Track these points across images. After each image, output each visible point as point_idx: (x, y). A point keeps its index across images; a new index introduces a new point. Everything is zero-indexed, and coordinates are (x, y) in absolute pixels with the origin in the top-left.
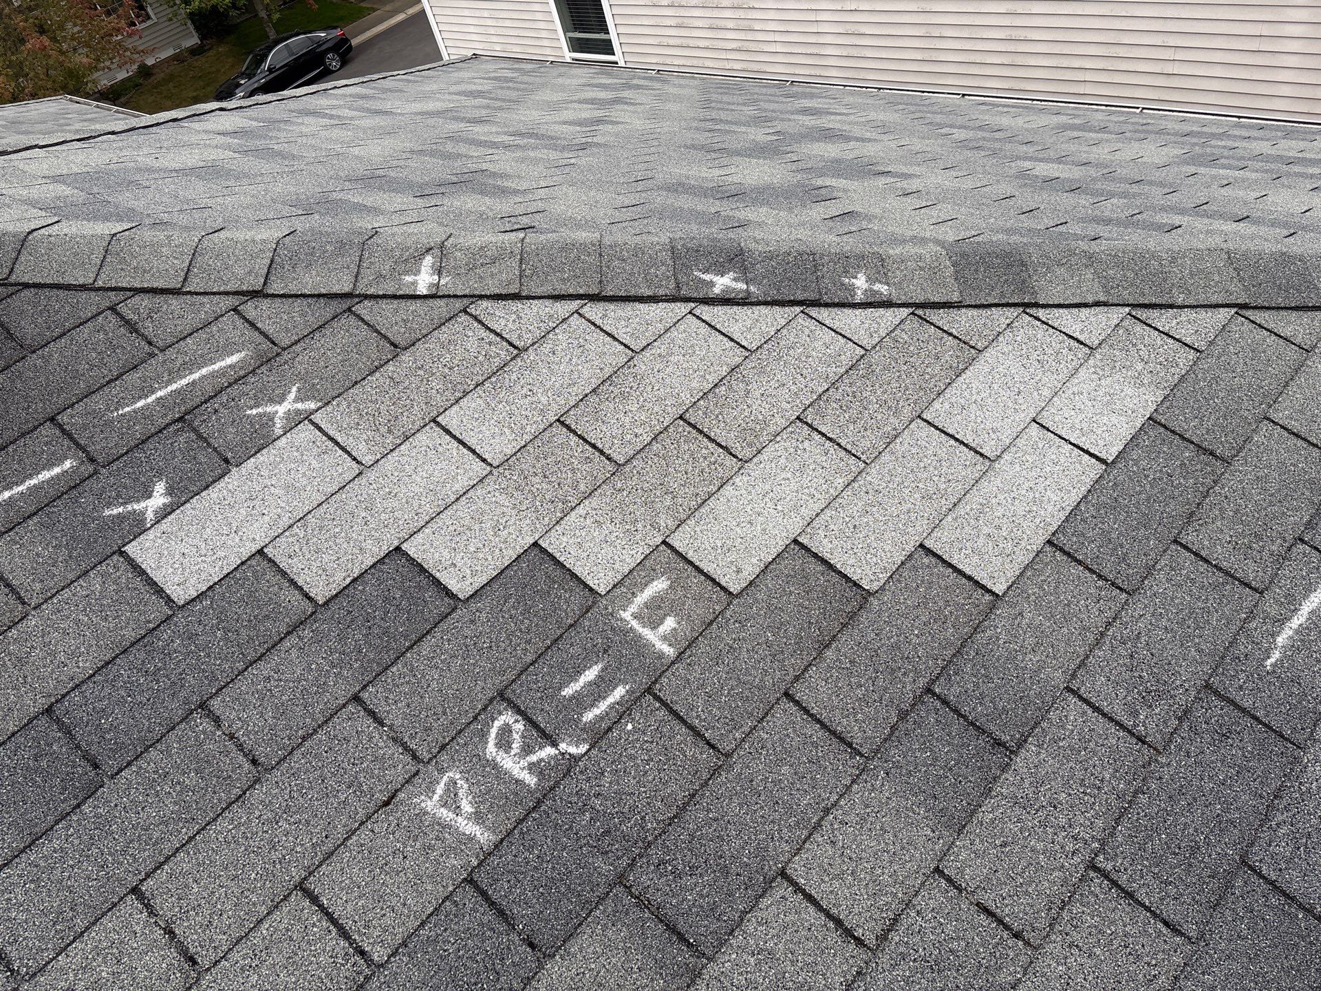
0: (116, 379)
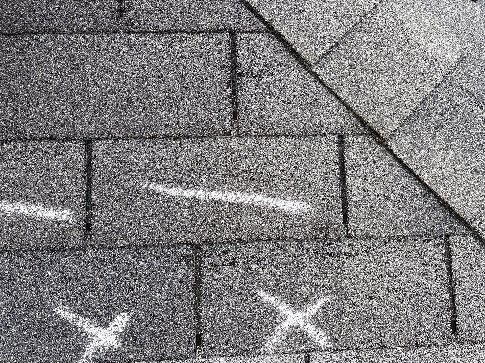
0: (175, 139)
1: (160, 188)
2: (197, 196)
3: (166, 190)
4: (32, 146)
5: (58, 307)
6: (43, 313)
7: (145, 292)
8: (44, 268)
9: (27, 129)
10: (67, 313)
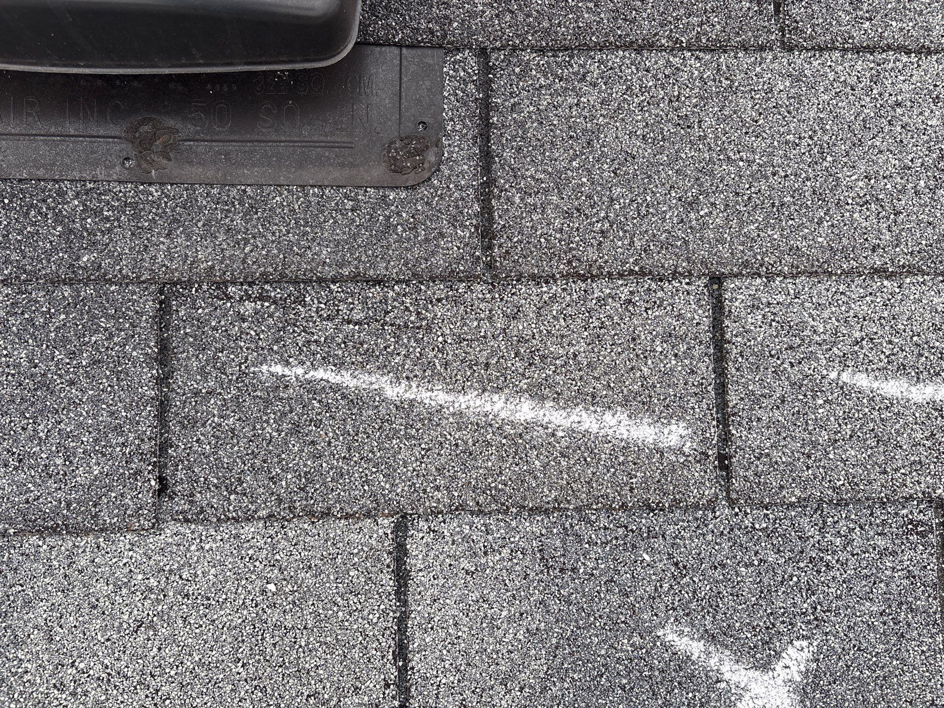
1: (863, 381)
2: (938, 398)
3: (875, 385)
4: (600, 289)
5: (668, 627)
6: (636, 639)
7: (838, 597)
8: (634, 546)
9: (592, 254)
10: (685, 639)
